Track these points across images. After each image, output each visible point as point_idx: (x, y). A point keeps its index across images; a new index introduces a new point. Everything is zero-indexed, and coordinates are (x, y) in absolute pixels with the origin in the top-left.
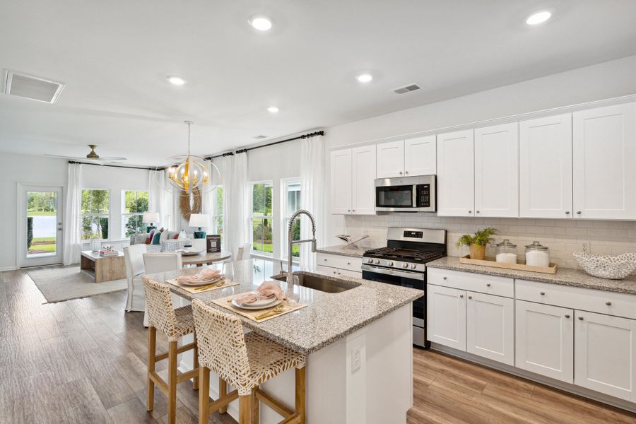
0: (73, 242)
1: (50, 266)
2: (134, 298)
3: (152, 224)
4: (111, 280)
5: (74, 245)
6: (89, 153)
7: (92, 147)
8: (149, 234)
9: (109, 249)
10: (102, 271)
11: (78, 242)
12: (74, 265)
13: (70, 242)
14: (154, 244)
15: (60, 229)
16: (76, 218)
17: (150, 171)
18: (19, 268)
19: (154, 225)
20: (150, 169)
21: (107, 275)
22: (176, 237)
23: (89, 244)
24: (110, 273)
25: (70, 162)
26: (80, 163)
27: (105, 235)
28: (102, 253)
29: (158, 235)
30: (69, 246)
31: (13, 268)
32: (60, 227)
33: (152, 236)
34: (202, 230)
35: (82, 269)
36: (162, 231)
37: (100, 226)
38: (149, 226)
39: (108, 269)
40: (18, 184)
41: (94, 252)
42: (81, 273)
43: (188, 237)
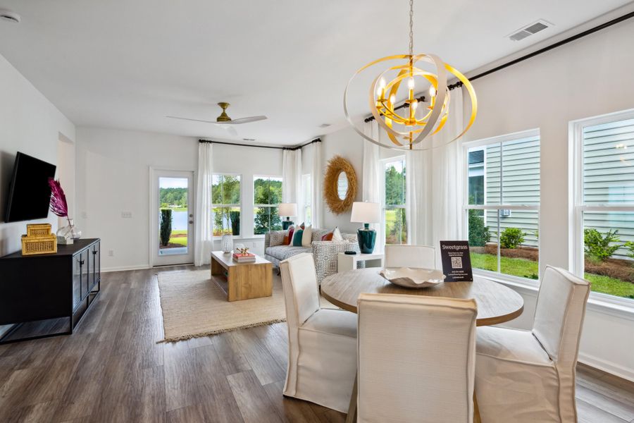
0: (204, 238)
1: (182, 266)
2: (301, 371)
3: (288, 218)
4: (247, 298)
5: (205, 242)
6: (219, 115)
7: (223, 105)
8: (287, 232)
9: (243, 252)
10: (236, 284)
11: (209, 239)
12: (205, 266)
13: (200, 238)
14: (295, 245)
15: (191, 222)
16: (207, 208)
17: (285, 151)
18: (152, 267)
19: (290, 220)
20: (284, 148)
21: (243, 290)
22: (329, 237)
23: (220, 241)
24: (246, 288)
25: (201, 141)
26: (211, 142)
27: (236, 231)
28: (236, 257)
29: (300, 234)
30: (200, 242)
31: (145, 266)
32: (191, 219)
33: (291, 233)
34: (371, 228)
35: (213, 274)
36: (303, 227)
37: (230, 219)
38: (286, 220)
39: (243, 282)
40: (150, 168)
41: (226, 253)
42: (211, 279)
43: (344, 239)
